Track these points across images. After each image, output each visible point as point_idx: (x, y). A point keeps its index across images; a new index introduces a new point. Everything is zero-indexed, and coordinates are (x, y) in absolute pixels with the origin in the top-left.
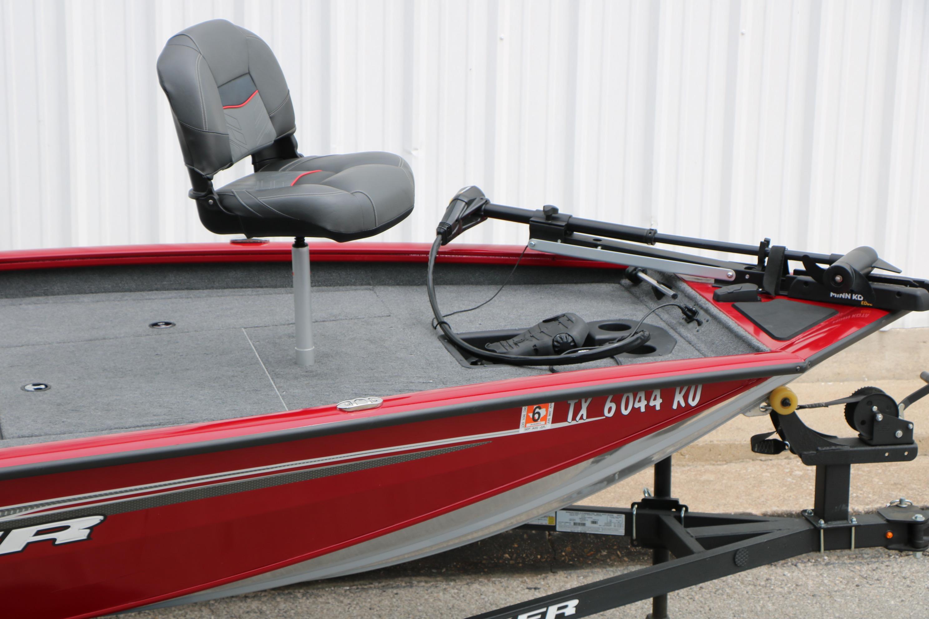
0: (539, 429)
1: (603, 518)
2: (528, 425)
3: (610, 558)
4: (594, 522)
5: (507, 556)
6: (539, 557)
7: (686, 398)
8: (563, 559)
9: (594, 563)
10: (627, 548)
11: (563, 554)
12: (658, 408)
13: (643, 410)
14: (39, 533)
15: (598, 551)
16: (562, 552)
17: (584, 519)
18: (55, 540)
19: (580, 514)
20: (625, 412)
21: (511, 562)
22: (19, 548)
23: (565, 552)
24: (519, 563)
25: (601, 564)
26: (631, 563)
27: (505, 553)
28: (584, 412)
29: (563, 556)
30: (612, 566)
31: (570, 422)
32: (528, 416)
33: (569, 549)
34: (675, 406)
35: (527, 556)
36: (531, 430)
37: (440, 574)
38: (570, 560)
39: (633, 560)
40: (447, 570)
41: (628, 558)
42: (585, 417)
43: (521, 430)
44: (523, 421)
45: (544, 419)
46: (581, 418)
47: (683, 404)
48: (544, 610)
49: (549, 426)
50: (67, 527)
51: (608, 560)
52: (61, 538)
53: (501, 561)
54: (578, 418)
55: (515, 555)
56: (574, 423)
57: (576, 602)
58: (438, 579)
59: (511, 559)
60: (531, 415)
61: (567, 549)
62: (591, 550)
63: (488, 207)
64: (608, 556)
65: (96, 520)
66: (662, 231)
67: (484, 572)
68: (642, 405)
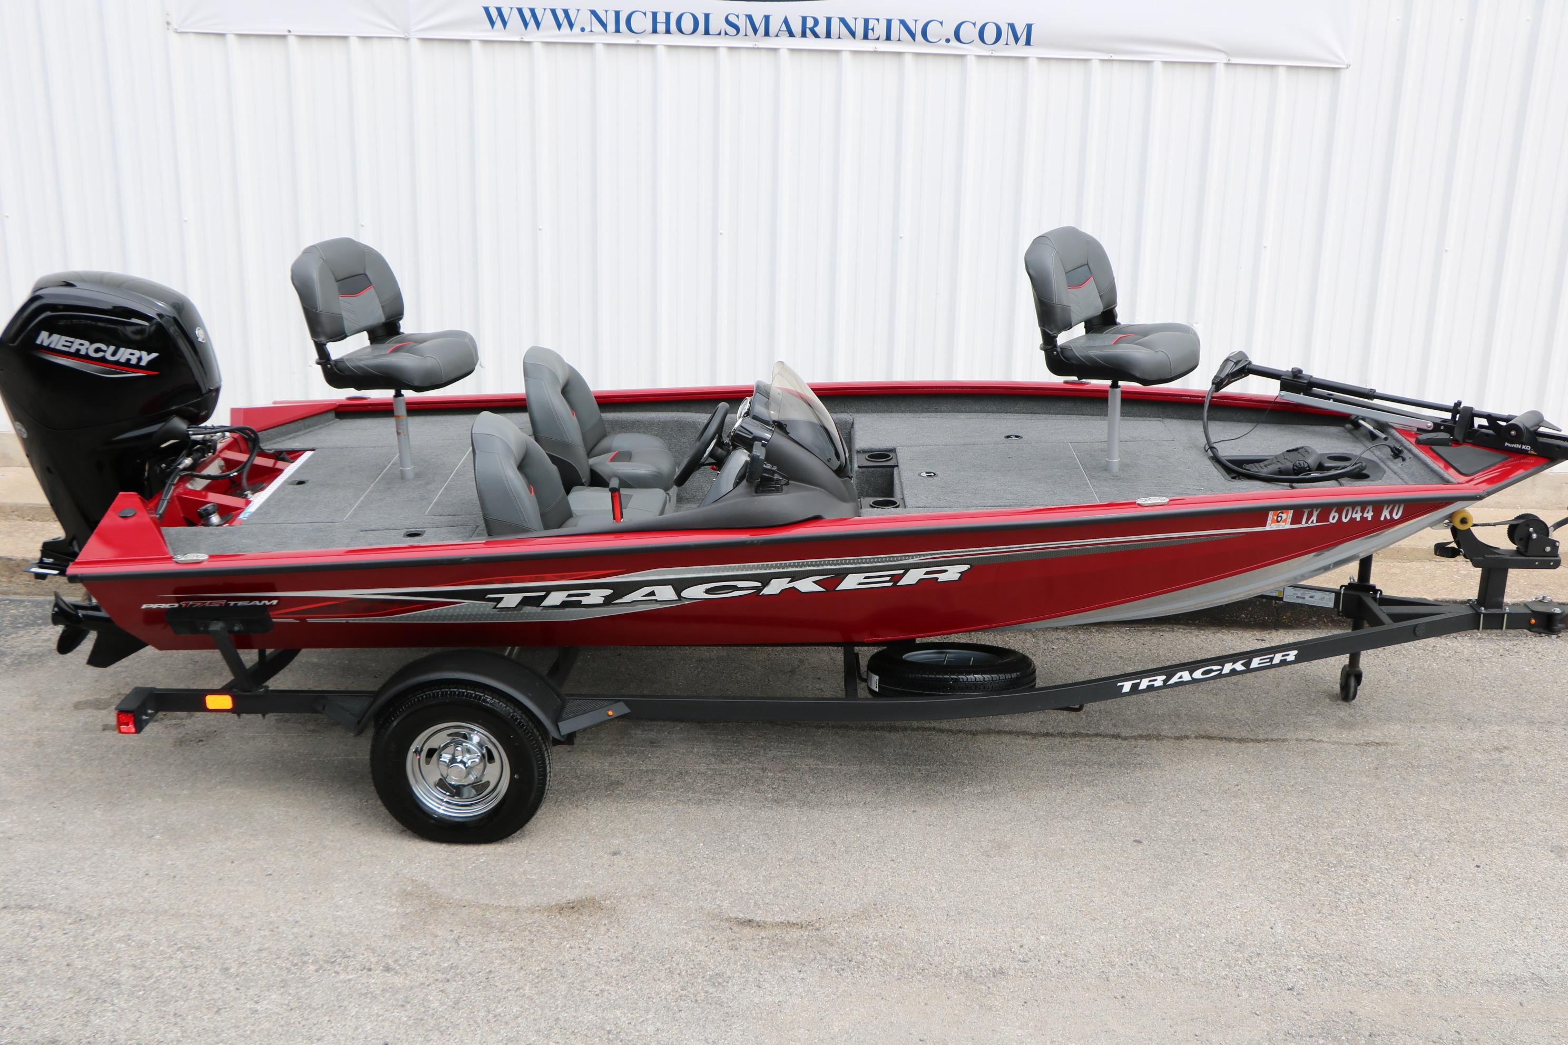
0: (1280, 528)
1: (1318, 595)
2: (1273, 525)
4: (1312, 597)
7: (1391, 513)
8: (1284, 621)
10: (1331, 617)
11: (1286, 617)
12: (1370, 519)
13: (1358, 519)
14: (927, 573)
17: (1304, 594)
18: (938, 578)
19: (1302, 591)
20: (1345, 520)
22: (914, 582)
28: (1314, 518)
30: (1319, 628)
31: (1304, 524)
32: (1273, 518)
33: (1289, 614)
34: (1382, 519)
36: (1275, 528)
37: (1194, 624)
39: (1335, 626)
42: (1315, 522)
43: (1267, 528)
44: (1269, 521)
45: (1285, 521)
46: (1312, 522)
47: (1389, 517)
48: (1272, 656)
49: (1288, 526)
50: (946, 571)
51: (1317, 625)
52: (942, 578)
53: (1238, 619)
54: (1310, 522)
56: (1307, 525)
57: (1296, 652)
58: (1193, 628)
59: (1247, 619)
60: (1275, 518)
63: (1250, 367)
64: (1317, 622)
65: (965, 567)
66: (1379, 390)
67: (1226, 625)
68: (1358, 516)
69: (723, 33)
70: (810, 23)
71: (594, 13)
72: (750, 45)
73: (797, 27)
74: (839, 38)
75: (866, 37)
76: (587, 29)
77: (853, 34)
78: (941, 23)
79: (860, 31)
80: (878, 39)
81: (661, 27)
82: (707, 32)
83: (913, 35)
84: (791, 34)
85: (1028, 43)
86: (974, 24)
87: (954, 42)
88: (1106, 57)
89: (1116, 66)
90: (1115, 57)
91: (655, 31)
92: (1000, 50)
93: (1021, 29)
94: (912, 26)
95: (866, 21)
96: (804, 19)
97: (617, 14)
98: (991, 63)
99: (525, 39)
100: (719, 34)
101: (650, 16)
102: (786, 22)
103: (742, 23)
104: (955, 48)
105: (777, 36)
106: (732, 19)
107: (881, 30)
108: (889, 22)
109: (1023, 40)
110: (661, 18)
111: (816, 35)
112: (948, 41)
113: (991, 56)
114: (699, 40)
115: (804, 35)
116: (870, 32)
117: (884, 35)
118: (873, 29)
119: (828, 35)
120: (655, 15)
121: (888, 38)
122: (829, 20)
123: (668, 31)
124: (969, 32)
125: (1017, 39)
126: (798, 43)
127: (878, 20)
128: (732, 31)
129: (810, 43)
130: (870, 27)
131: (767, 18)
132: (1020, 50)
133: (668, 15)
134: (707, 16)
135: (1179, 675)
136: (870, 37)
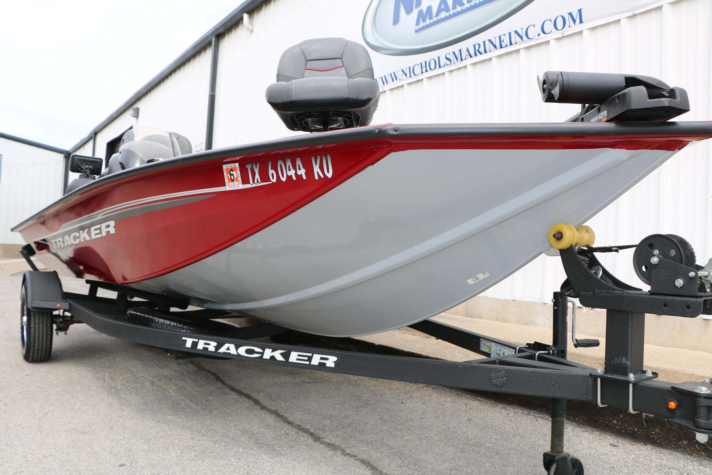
0: (237, 188)
2: (230, 184)
3: (689, 448)
5: (615, 422)
6: (636, 429)
7: (322, 169)
8: (653, 436)
9: (677, 448)
11: (653, 433)
12: (304, 178)
13: (293, 177)
15: (680, 439)
16: (652, 431)
20: (282, 179)
21: (618, 427)
23: (654, 432)
24: (622, 429)
25: (682, 450)
26: (708, 458)
27: (614, 419)
28: (257, 176)
29: (653, 434)
31: (251, 184)
34: (316, 177)
35: (628, 426)
36: (232, 188)
38: (658, 439)
40: (578, 419)
41: (706, 454)
42: (260, 181)
43: (227, 188)
44: (226, 180)
45: (237, 180)
46: (258, 182)
47: (322, 176)
49: (242, 187)
51: (688, 449)
53: (610, 424)
54: (255, 183)
55: (620, 423)
57: (335, 359)
58: (574, 424)
59: (618, 425)
60: (229, 176)
61: (656, 430)
62: (674, 437)
67: (600, 428)
68: (292, 174)
69: (446, 65)
70: (477, 47)
71: (403, 71)
72: (456, 67)
73: (472, 52)
74: (490, 51)
75: (501, 47)
76: (401, 79)
77: (495, 47)
78: (534, 26)
79: (498, 45)
80: (506, 46)
81: (424, 70)
82: (440, 67)
83: (521, 37)
84: (471, 56)
85: (581, 22)
86: (550, 20)
87: (542, 35)
88: (630, 14)
89: (638, 18)
90: (636, 12)
91: (422, 73)
92: (567, 31)
93: (576, 15)
94: (520, 32)
95: (500, 37)
96: (474, 46)
97: (410, 68)
98: (565, 41)
99: (384, 90)
100: (444, 66)
101: (420, 65)
102: (468, 50)
103: (452, 57)
104: (544, 38)
105: (466, 59)
106: (448, 56)
107: (506, 40)
108: (510, 34)
109: (578, 21)
110: (424, 65)
111: (481, 53)
112: (539, 35)
113: (564, 37)
114: (438, 71)
115: (476, 55)
116: (502, 43)
117: (509, 44)
118: (503, 41)
119: (486, 52)
120: (421, 64)
121: (511, 44)
122: (484, 42)
123: (426, 71)
124: (549, 27)
125: (574, 21)
126: (475, 59)
127: (505, 35)
128: (448, 62)
129: (480, 58)
130: (502, 40)
131: (460, 51)
132: (578, 27)
133: (426, 62)
134: (439, 58)
135: (226, 346)
136: (503, 46)
